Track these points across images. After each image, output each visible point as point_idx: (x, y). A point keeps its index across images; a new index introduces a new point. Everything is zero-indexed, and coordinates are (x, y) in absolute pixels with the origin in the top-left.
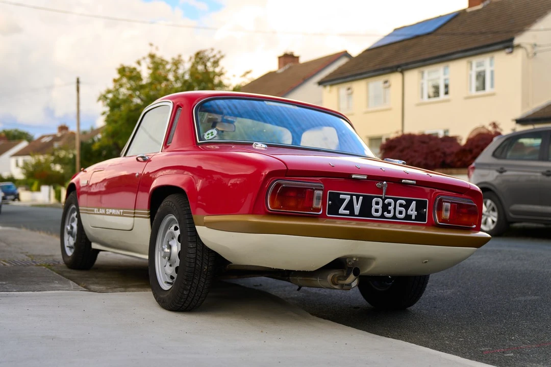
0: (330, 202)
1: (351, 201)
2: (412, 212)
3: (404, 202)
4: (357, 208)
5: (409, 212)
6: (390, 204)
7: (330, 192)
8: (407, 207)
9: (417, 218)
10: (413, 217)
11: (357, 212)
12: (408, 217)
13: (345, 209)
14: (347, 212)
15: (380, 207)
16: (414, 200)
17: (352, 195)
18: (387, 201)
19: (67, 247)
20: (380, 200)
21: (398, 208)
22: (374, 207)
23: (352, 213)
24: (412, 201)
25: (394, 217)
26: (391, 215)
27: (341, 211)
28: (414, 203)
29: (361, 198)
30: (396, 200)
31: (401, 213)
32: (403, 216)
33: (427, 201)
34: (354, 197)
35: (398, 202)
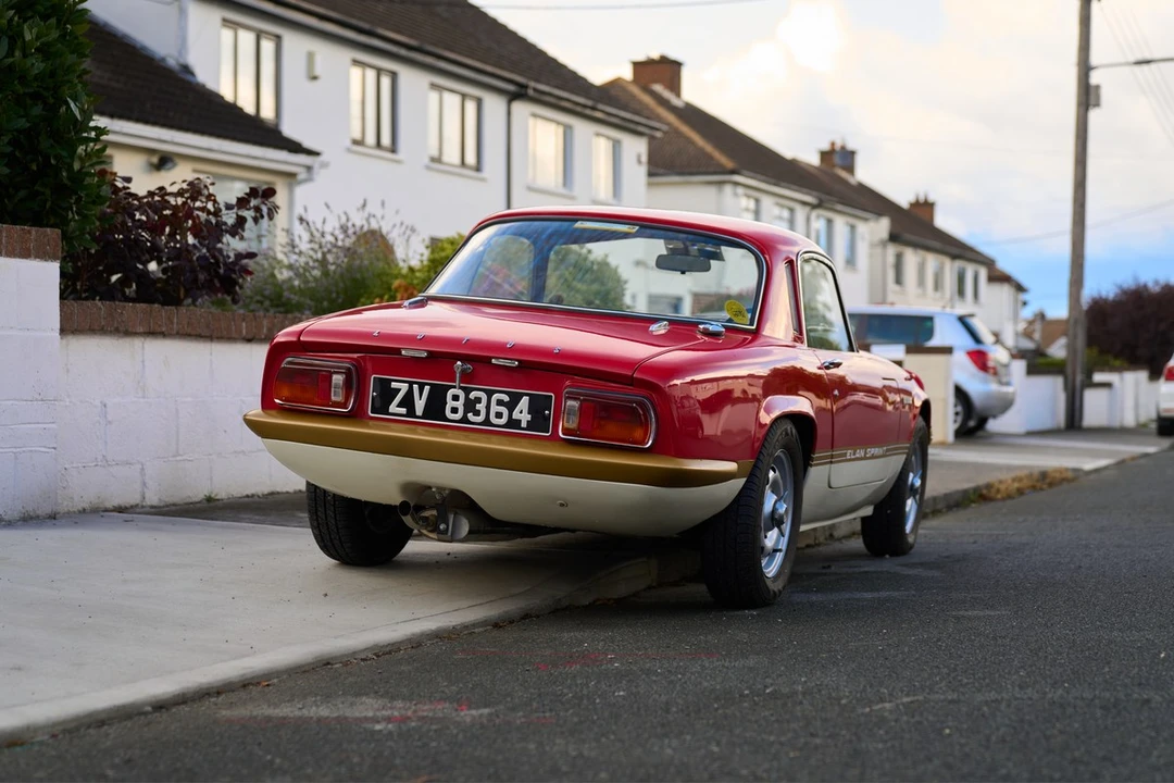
0: (375, 394)
1: (410, 391)
2: (522, 413)
3: (506, 398)
4: (420, 405)
5: (516, 415)
6: (478, 400)
7: (374, 378)
8: (511, 406)
9: (530, 426)
10: (524, 425)
11: (419, 410)
12: (514, 423)
13: (398, 406)
14: (403, 411)
15: (460, 404)
16: (526, 394)
17: (411, 384)
18: (473, 395)
20: (461, 392)
21: (494, 408)
22: (450, 404)
23: (411, 412)
24: (521, 396)
25: (487, 422)
26: (481, 419)
27: (393, 408)
28: (526, 399)
29: (427, 388)
30: (490, 394)
31: (499, 415)
32: (503, 421)
33: (551, 396)
34: (415, 386)
35: (496, 397)
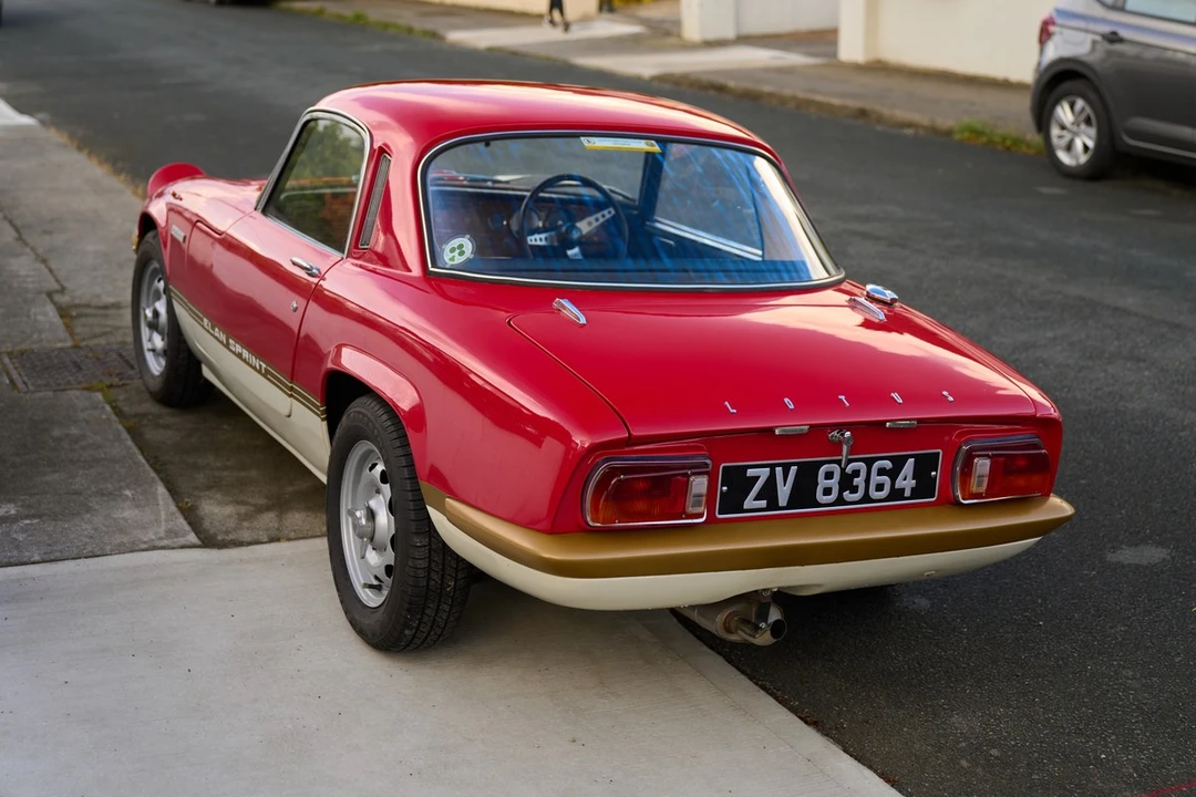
0: (725, 488)
1: (772, 479)
2: (906, 481)
3: (888, 464)
4: (784, 492)
5: (899, 483)
6: (856, 473)
7: (724, 468)
8: (893, 474)
9: (915, 493)
10: (907, 493)
11: (783, 500)
12: (896, 494)
13: (756, 499)
14: (763, 503)
15: (834, 483)
16: (911, 456)
17: (773, 467)
18: (849, 469)
19: (149, 350)
20: (836, 468)
21: (876, 479)
22: (822, 483)
23: (773, 505)
24: (904, 459)
25: (866, 498)
26: (858, 496)
27: (749, 503)
28: (911, 461)
29: (794, 469)
30: (869, 463)
31: (880, 487)
32: (883, 494)
33: (938, 453)
34: (779, 470)
35: (877, 465)
